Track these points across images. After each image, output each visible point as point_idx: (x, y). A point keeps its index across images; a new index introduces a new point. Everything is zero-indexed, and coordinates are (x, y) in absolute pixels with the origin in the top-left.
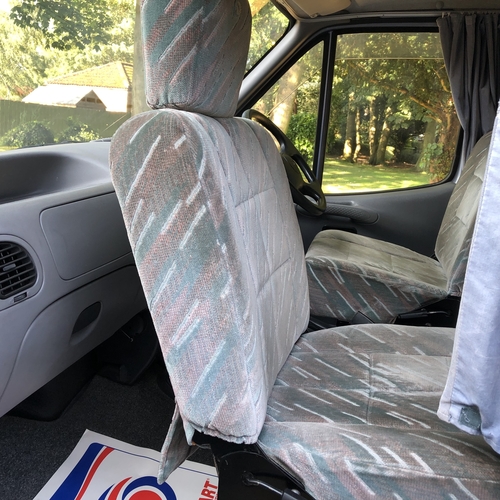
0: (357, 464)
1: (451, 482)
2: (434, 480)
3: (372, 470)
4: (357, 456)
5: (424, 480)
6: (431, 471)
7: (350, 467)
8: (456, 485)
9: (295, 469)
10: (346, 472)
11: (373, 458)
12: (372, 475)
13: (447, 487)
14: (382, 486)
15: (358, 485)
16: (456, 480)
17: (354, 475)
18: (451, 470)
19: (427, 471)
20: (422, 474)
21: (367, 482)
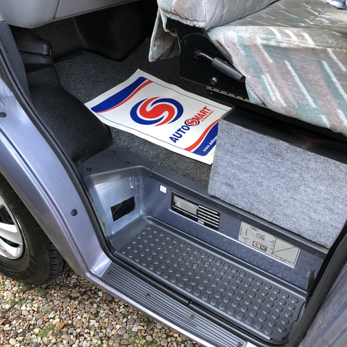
0: (263, 39)
1: (325, 51)
2: (313, 50)
3: (272, 43)
4: (265, 34)
5: (307, 50)
6: (313, 43)
7: (259, 42)
8: (328, 53)
9: (227, 47)
10: (256, 46)
11: (275, 35)
12: (272, 47)
13: (322, 55)
14: (278, 55)
15: (262, 55)
16: (329, 50)
17: (261, 47)
18: (327, 43)
19: (311, 43)
20: (305, 45)
21: (269, 52)
